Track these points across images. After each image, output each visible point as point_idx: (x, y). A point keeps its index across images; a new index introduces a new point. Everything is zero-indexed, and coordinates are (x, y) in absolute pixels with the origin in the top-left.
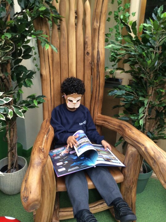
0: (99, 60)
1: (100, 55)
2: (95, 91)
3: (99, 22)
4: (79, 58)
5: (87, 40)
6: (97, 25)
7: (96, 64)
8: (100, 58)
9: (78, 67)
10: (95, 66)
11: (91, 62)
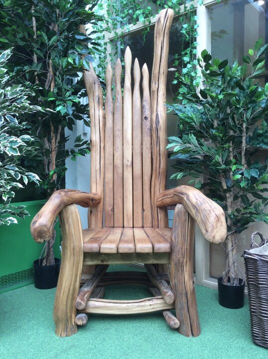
0: (158, 124)
1: (160, 118)
3: (157, 84)
4: (135, 124)
5: (144, 103)
6: (155, 87)
7: (155, 128)
8: (159, 121)
9: (134, 133)
10: (154, 131)
11: (150, 128)
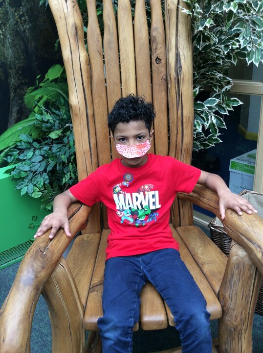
0: (180, 71)
1: (182, 61)
2: (175, 132)
4: (140, 71)
5: (154, 34)
6: (173, 4)
7: (175, 79)
8: (181, 67)
10: (173, 84)
11: (164, 77)
